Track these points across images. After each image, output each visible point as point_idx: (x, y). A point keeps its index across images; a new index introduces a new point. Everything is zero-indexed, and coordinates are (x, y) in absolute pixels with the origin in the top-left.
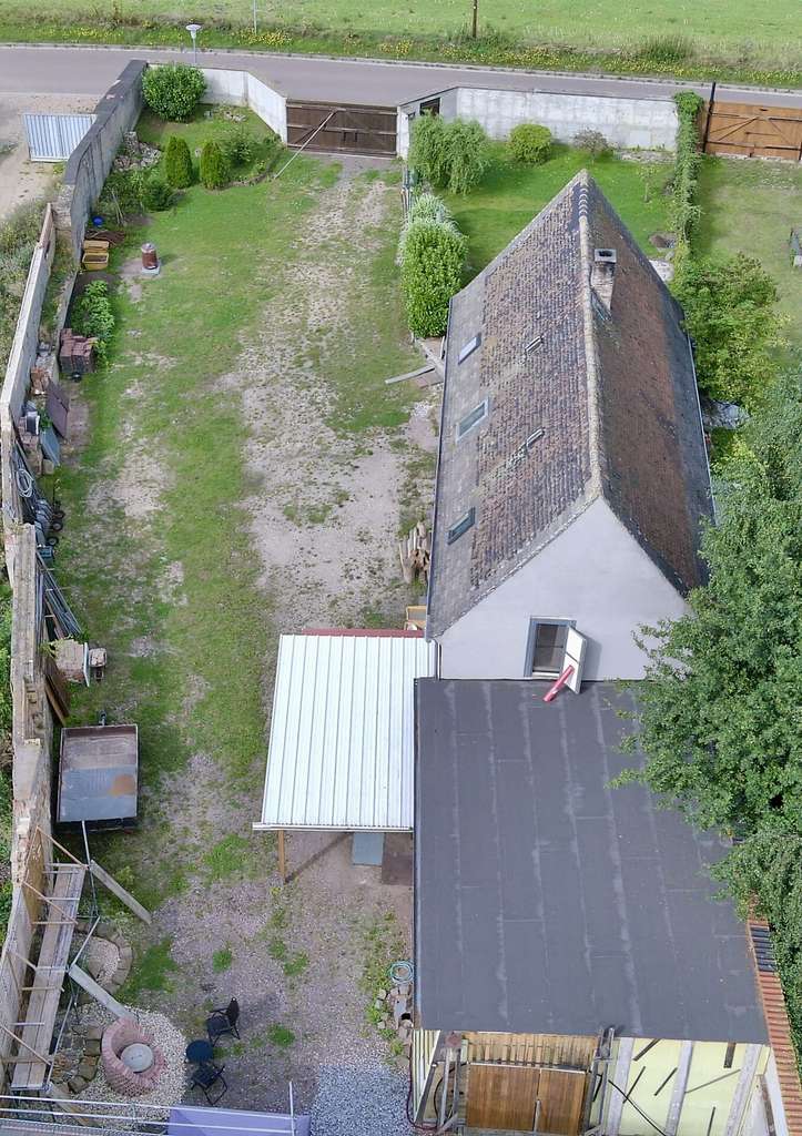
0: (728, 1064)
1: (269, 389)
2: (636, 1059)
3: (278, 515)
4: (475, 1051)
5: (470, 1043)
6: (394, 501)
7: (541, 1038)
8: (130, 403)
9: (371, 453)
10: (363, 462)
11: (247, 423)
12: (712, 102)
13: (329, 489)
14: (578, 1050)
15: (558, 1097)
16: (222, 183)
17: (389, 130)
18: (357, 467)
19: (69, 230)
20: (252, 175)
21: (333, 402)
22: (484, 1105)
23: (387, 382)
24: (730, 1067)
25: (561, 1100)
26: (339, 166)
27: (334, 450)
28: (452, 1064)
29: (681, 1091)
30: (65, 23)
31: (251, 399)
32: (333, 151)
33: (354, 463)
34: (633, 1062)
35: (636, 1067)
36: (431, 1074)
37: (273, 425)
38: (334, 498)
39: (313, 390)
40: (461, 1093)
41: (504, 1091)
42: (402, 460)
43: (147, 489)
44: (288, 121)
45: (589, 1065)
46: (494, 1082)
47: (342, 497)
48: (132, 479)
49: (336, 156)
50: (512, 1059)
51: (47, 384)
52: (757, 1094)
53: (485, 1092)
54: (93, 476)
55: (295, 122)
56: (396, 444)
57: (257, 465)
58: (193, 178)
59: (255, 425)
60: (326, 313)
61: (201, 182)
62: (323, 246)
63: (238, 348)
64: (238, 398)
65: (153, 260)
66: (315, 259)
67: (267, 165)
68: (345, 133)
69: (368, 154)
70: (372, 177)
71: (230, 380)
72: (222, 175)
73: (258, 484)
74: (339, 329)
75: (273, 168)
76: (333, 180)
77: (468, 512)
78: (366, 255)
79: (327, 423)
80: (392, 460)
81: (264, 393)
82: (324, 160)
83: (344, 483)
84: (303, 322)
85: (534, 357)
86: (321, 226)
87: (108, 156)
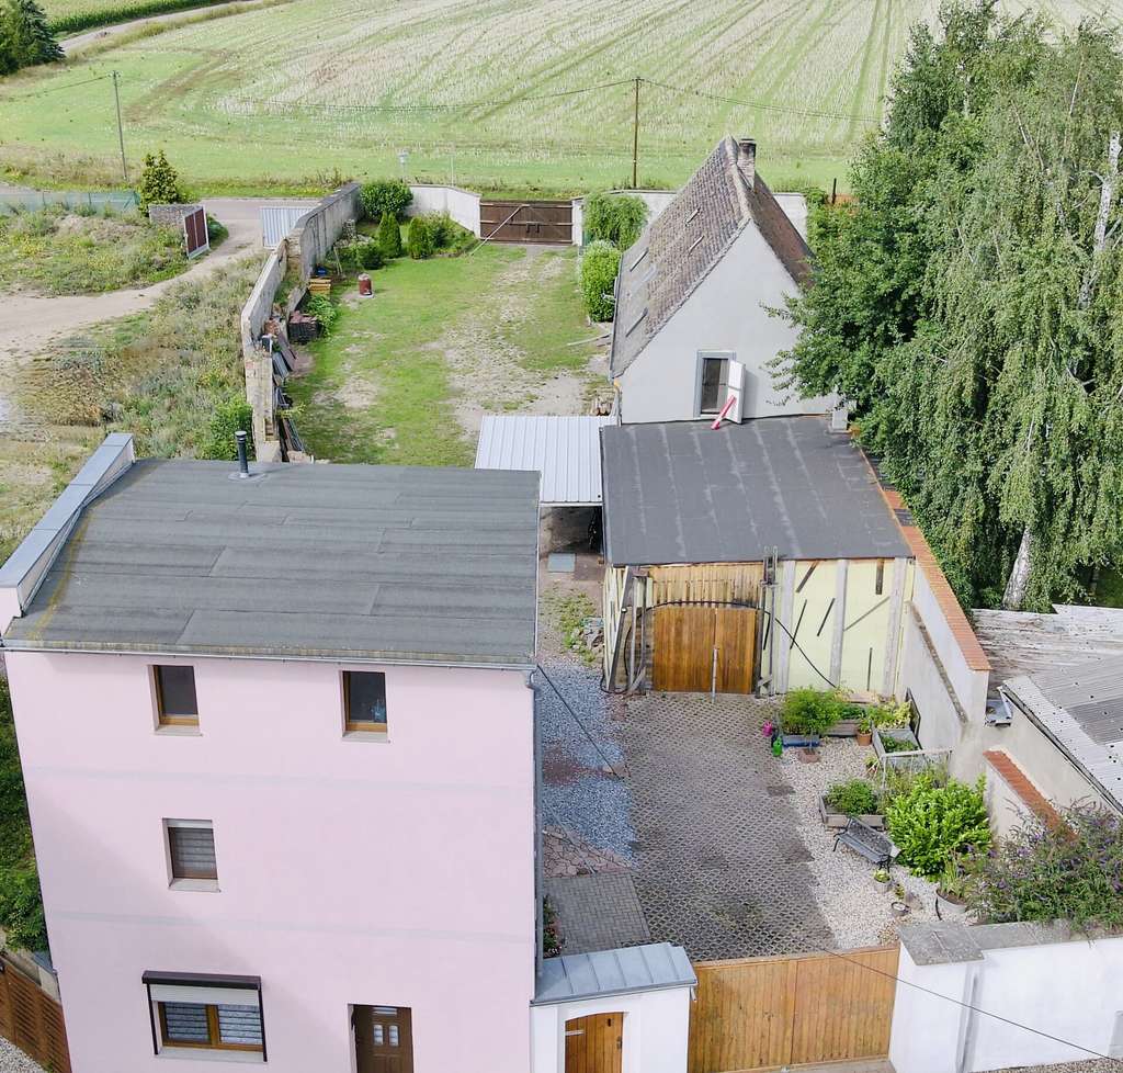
0: (879, 590)
1: (468, 350)
2: (798, 591)
3: (479, 407)
4: (659, 592)
5: (654, 582)
7: (715, 571)
8: (349, 355)
9: (557, 378)
10: (549, 383)
11: (449, 365)
12: (834, 196)
13: (521, 394)
14: (748, 581)
15: (733, 644)
16: (425, 255)
17: (565, 221)
18: (545, 384)
19: (298, 256)
20: (451, 250)
21: (522, 355)
22: (669, 659)
23: (568, 345)
24: (881, 593)
25: (736, 646)
26: (524, 250)
27: (524, 377)
28: (639, 609)
29: (840, 630)
30: (293, 185)
31: (452, 354)
32: (518, 242)
33: (542, 382)
34: (796, 594)
35: (799, 599)
36: (621, 624)
37: (472, 366)
38: (525, 398)
39: (506, 350)
40: (648, 646)
41: (685, 639)
43: (363, 395)
44: (481, 219)
45: (757, 601)
46: (676, 629)
47: (532, 398)
48: (351, 389)
49: (521, 246)
50: (691, 599)
52: (907, 620)
53: (669, 642)
54: (317, 388)
55: (488, 219)
56: (577, 374)
57: (459, 384)
58: (402, 253)
59: (456, 366)
60: (516, 314)
61: (407, 255)
62: (512, 286)
63: (441, 331)
64: (441, 354)
65: (367, 286)
66: (506, 291)
67: (464, 246)
68: (530, 225)
69: (548, 243)
70: (553, 254)
71: (434, 345)
72: (425, 246)
73: (459, 393)
74: (527, 322)
75: (468, 249)
76: (520, 255)
77: (641, 314)
78: (549, 289)
79: (518, 365)
80: (575, 381)
81: (463, 351)
82: (513, 247)
83: (534, 392)
84: (497, 318)
85: (693, 222)
86: (509, 276)
87: (331, 235)
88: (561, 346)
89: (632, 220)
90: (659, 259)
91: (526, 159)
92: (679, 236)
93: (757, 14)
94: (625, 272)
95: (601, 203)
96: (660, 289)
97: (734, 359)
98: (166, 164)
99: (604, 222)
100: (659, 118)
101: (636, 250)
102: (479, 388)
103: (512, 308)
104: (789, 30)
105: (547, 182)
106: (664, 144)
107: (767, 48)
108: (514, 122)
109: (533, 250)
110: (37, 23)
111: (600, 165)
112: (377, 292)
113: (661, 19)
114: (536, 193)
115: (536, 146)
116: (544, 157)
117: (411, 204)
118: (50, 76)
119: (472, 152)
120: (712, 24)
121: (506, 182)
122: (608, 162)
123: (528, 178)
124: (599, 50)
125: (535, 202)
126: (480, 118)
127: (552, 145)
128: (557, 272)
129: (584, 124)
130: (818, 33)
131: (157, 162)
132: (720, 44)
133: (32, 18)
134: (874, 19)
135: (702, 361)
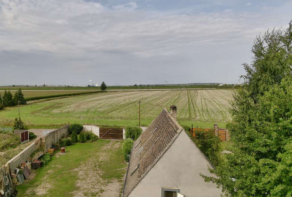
1: (86, 171)
3: (83, 195)
6: (118, 192)
8: (47, 173)
9: (112, 182)
10: (109, 184)
11: (78, 177)
13: (99, 189)
16: (83, 142)
17: (121, 133)
18: (108, 185)
19: (44, 143)
20: (91, 141)
21: (103, 173)
23: (118, 170)
26: (110, 141)
27: (101, 182)
31: (81, 173)
32: (109, 138)
33: (107, 184)
37: (86, 177)
38: (100, 191)
39: (98, 171)
42: (121, 184)
43: (45, 189)
47: (102, 191)
48: (42, 187)
49: (109, 139)
51: (26, 166)
55: (101, 133)
56: (119, 181)
57: (79, 185)
58: (77, 141)
59: (81, 177)
60: (104, 159)
61: (79, 142)
62: (105, 150)
63: (80, 164)
64: (77, 172)
65: (63, 151)
66: (103, 152)
67: (94, 140)
68: (112, 134)
69: (117, 139)
70: (117, 142)
71: (76, 169)
72: (84, 140)
73: (78, 189)
74: (107, 161)
75: (96, 140)
76: (109, 142)
77: (137, 167)
78: (115, 151)
79: (101, 177)
80: (118, 184)
81: (84, 172)
82: (107, 140)
83: (103, 188)
84: (98, 160)
85: (156, 132)
86: (105, 148)
87: (59, 137)
88: (115, 170)
89: (138, 133)
90: (144, 144)
91: (115, 120)
92: (151, 137)
93: (165, 98)
94: (134, 148)
95: (130, 129)
96: (144, 156)
97: (179, 192)
98: (20, 120)
99: (130, 134)
100: (146, 113)
101: (137, 141)
102: (85, 186)
103: (103, 157)
104: (172, 100)
105: (119, 125)
106: (147, 118)
107: (168, 102)
108: (114, 114)
109: (113, 140)
110: (22, 97)
111: (132, 121)
112: (67, 152)
113: (146, 98)
114: (116, 127)
115: (117, 118)
116: (119, 120)
117: (83, 129)
118: (22, 107)
119: (103, 119)
120: (156, 99)
121: (109, 125)
122: (134, 121)
123: (114, 124)
124: (134, 103)
125: (113, 129)
126: (107, 113)
127: (121, 118)
128: (118, 146)
129: (129, 114)
130: (178, 100)
131: (18, 119)
132: (158, 102)
133: (21, 96)
134: (188, 98)
135: (163, 192)
